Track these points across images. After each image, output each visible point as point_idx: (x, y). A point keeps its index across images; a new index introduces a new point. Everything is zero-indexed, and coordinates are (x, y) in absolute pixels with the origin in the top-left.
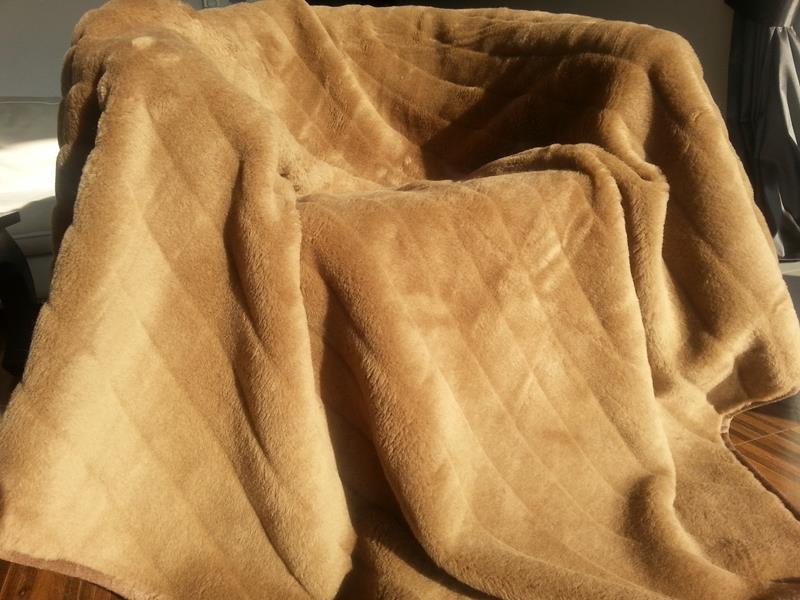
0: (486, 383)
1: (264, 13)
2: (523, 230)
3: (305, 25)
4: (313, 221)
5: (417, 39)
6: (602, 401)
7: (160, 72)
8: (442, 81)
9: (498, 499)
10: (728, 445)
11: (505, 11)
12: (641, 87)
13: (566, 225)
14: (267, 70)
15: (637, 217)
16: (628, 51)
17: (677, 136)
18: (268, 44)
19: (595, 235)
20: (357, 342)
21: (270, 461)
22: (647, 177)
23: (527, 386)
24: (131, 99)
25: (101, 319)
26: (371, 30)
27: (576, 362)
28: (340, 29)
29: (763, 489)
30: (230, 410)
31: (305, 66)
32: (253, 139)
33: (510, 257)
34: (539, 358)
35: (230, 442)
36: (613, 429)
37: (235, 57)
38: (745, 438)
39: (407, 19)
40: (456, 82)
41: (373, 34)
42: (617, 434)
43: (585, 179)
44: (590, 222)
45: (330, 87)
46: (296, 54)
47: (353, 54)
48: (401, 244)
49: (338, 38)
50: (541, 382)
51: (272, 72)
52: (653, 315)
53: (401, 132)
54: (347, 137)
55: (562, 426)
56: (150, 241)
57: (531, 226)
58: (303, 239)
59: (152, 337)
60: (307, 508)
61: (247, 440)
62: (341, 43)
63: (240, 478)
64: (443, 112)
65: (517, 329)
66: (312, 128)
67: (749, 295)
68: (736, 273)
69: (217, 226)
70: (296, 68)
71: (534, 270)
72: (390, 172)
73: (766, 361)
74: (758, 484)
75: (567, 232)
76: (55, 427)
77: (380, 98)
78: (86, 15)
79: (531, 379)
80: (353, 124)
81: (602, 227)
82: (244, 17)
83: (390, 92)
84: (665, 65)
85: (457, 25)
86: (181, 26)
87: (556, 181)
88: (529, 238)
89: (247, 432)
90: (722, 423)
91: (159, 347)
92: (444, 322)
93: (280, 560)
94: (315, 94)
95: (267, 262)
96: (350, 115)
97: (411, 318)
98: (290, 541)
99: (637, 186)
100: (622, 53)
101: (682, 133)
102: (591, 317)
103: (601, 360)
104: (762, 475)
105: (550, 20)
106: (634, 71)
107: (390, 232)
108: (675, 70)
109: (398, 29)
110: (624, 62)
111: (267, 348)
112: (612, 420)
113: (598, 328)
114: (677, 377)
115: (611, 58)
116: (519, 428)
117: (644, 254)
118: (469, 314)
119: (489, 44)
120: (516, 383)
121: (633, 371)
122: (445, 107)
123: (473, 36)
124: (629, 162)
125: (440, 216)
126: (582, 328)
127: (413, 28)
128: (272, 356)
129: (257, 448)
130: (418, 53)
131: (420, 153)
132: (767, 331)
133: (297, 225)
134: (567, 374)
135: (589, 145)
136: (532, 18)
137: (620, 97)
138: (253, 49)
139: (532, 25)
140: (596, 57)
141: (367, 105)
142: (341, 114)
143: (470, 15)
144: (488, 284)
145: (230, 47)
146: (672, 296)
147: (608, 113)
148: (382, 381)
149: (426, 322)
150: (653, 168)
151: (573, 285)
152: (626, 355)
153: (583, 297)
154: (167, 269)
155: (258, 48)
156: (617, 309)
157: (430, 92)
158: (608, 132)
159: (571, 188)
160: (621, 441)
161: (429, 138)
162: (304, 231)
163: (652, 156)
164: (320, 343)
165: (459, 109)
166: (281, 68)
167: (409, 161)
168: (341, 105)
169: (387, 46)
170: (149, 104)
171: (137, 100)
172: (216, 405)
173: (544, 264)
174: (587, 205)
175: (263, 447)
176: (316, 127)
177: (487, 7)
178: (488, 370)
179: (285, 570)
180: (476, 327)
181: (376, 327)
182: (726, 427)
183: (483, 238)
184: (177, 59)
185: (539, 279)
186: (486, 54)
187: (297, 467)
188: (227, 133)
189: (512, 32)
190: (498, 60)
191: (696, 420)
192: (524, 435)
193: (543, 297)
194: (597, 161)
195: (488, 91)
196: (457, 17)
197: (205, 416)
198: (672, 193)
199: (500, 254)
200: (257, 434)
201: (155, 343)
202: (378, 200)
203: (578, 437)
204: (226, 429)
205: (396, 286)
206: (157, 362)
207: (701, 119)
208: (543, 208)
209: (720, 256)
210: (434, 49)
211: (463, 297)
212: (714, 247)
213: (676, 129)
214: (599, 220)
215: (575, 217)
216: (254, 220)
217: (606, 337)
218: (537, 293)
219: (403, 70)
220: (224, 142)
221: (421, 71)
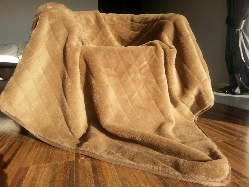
0: (124, 92)
1: (88, 13)
2: (137, 57)
3: (98, 17)
5: (126, 21)
6: (155, 102)
7: (52, 13)
8: (131, 31)
9: (122, 118)
10: (195, 123)
11: (148, 14)
12: (171, 27)
13: (148, 57)
15: (168, 57)
17: (179, 39)
18: (88, 20)
19: (155, 60)
20: (91, 77)
21: (67, 102)
22: (171, 48)
23: (135, 95)
25: (32, 63)
27: (149, 91)
28: (107, 19)
30: (60, 91)
31: (97, 26)
32: (72, 29)
33: (133, 63)
34: (139, 89)
35: (60, 99)
36: (158, 109)
37: (76, 19)
39: (124, 17)
40: (134, 31)
41: (115, 20)
42: (159, 111)
43: (155, 47)
44: (154, 57)
45: (102, 31)
46: (95, 24)
47: (110, 24)
48: (104, 56)
50: (139, 95)
51: (88, 27)
52: (172, 83)
54: (105, 43)
55: (144, 106)
56: (46, 50)
57: (139, 56)
58: (81, 53)
59: (44, 72)
60: (75, 114)
61: (63, 98)
62: (107, 22)
63: (61, 108)
65: (134, 81)
66: (96, 41)
67: (196, 78)
68: (193, 73)
69: (62, 48)
70: (94, 27)
71: (139, 67)
73: (202, 97)
75: (148, 59)
76: (18, 85)
77: (115, 35)
79: (137, 93)
80: (107, 40)
81: (157, 58)
82: (83, 14)
83: (118, 34)
84: (177, 22)
88: (138, 59)
89: (63, 96)
90: (195, 117)
91: (45, 75)
92: (114, 76)
93: (68, 128)
94: (98, 33)
95: (71, 55)
96: (106, 38)
97: (105, 73)
98: (70, 121)
99: (168, 50)
102: (153, 80)
103: (156, 91)
106: (169, 23)
107: (102, 53)
109: (122, 19)
110: (168, 21)
111: (69, 75)
112: (158, 107)
113: (155, 83)
114: (179, 101)
116: (131, 104)
117: (169, 67)
118: (121, 75)
119: (143, 21)
120: (132, 94)
121: (164, 95)
122: (130, 37)
123: (139, 20)
124: (167, 45)
126: (151, 83)
127: (125, 19)
128: (70, 77)
129: (65, 99)
130: (126, 25)
132: (201, 88)
133: (80, 49)
134: (147, 94)
135: (157, 40)
137: (166, 29)
138: (84, 21)
139: (152, 17)
140: (162, 21)
141: (111, 36)
142: (104, 38)
143: (140, 16)
144: (126, 69)
145: (75, 16)
146: (178, 80)
147: (163, 33)
148: (95, 85)
149: (109, 75)
150: (173, 47)
151: (149, 72)
152: (162, 90)
153: (152, 75)
154: (49, 57)
156: (160, 78)
157: (128, 33)
158: (163, 38)
159: (150, 49)
160: (160, 113)
162: (81, 51)
164: (84, 79)
165: (133, 37)
166: (91, 26)
168: (105, 35)
169: (118, 23)
170: (49, 20)
171: (46, 18)
172: (57, 90)
173: (142, 66)
174: (154, 53)
175: (66, 99)
176: (98, 40)
178: (125, 89)
179: (69, 130)
180: (123, 78)
181: (95, 73)
182: (196, 119)
183: (126, 57)
184: (56, 11)
185: (141, 69)
186: (141, 24)
188: (66, 28)
189: (148, 18)
190: (144, 25)
191: (187, 116)
192: (133, 106)
193: (141, 74)
194: (158, 44)
195: (140, 32)
196: (137, 17)
197: (55, 93)
198: (178, 52)
199: (130, 62)
200: (65, 96)
201: (44, 74)
203: (148, 110)
204: (58, 94)
205: (102, 65)
206: (44, 78)
207: (185, 34)
208: (142, 52)
209: (189, 68)
210: (130, 24)
211: (120, 71)
212: (187, 66)
213: (179, 37)
214: (156, 57)
215: (151, 55)
216: (69, 46)
217: (157, 86)
218: (140, 73)
219: (122, 29)
220: (65, 30)
221: (126, 29)
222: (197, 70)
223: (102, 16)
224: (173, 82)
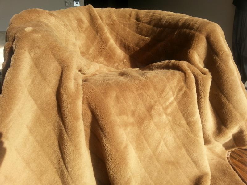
0: (146, 145)
1: (78, 11)
2: (160, 92)
3: (92, 15)
4: (87, 90)
5: (129, 20)
6: (187, 150)
7: (34, 40)
8: (137, 34)
10: (229, 162)
11: (159, 11)
12: (203, 42)
13: (176, 90)
14: (79, 30)
15: (200, 87)
16: (199, 29)
17: (215, 59)
18: (80, 21)
19: (185, 94)
20: (101, 133)
21: (69, 174)
22: (204, 73)
23: (160, 146)
24: (23, 50)
25: (10, 127)
26: (114, 17)
27: (178, 137)
28: (104, 16)
29: (241, 181)
30: (57, 155)
31: (92, 28)
32: (66, 63)
33: (156, 102)
34: (165, 136)
35: (57, 165)
36: (190, 159)
37: (66, 28)
38: (235, 159)
39: (126, 13)
40: (141, 35)
41: (115, 18)
42: (191, 161)
43: (183, 74)
44: (184, 90)
45: (100, 36)
46: (89, 25)
47: (108, 25)
49: (103, 19)
50: (166, 144)
51: (81, 31)
52: (205, 120)
53: (123, 51)
54: (105, 53)
55: (172, 159)
56: (30, 98)
57: (163, 91)
58: (83, 97)
61: (62, 166)
62: (104, 21)
63: (60, 177)
64: (137, 45)
65: (158, 126)
66: (93, 49)
67: (238, 114)
68: (234, 107)
69: (53, 92)
70: (89, 29)
71: (164, 106)
72: (119, 64)
73: (244, 136)
74: (239, 178)
75: (176, 92)
77: (117, 39)
78: (14, 16)
79: (162, 143)
80: (107, 48)
81: (188, 91)
82: (72, 13)
83: (120, 37)
84: (212, 35)
85: (143, 16)
86: (47, 19)
87: (173, 75)
88: (163, 95)
89: (62, 163)
90: (227, 154)
91: (32, 133)
92: (132, 125)
94: (95, 38)
95: (69, 107)
96: (106, 45)
97: (120, 124)
99: (201, 76)
100: (197, 30)
101: (217, 58)
102: (183, 122)
103: (187, 136)
104: (241, 175)
105: (173, 15)
106: (201, 37)
107: (114, 94)
108: (215, 37)
109: (123, 16)
110: (197, 33)
111: (69, 136)
112: (190, 156)
113: (186, 126)
114: (213, 140)
115: (193, 32)
116: (157, 161)
117: (202, 100)
118: (140, 121)
119: (153, 23)
120: (157, 145)
121: (197, 140)
122: (138, 43)
123: (147, 20)
124: (198, 68)
125: (131, 88)
126: (180, 125)
127: (128, 16)
128: (70, 139)
129: (65, 169)
130: (129, 24)
131: (129, 58)
132: (244, 127)
133: (81, 92)
134: (175, 141)
135: (185, 62)
136: (167, 14)
137: (196, 45)
138: (74, 23)
139: (167, 17)
140: (188, 31)
141: (112, 42)
142: (103, 45)
143: (147, 12)
144: (148, 111)
145: (64, 25)
146: (212, 113)
147: (191, 51)
148: (109, 148)
149: (125, 125)
150: (206, 70)
151: (178, 110)
152: (195, 135)
153: (181, 115)
154: (36, 107)
155: (76, 23)
156: (193, 119)
157: (133, 38)
158: (191, 57)
159: (178, 78)
160: (193, 164)
161: (132, 53)
162: (84, 94)
163: (206, 66)
164: (89, 131)
165: (142, 44)
166: (84, 29)
167: (125, 61)
168: (104, 42)
169: (119, 22)
170: (30, 51)
171: (25, 50)
172: (52, 153)
173: (167, 103)
174: (183, 84)
175: (67, 169)
176: (95, 49)
177: (153, 9)
178: (147, 140)
180: (143, 125)
181: (107, 129)
182: (229, 155)
183: (146, 95)
184: (40, 35)
185: (165, 109)
186: (152, 26)
187: (78, 177)
188: (57, 61)
189: (161, 19)
190: (155, 28)
191: (219, 152)
192: (159, 163)
193: (167, 115)
194: (187, 68)
195: (152, 39)
196: (143, 13)
197: (48, 156)
198: (213, 79)
199: (152, 101)
200: (65, 164)
202: (110, 82)
203: (178, 163)
204: (55, 161)
205: (115, 113)
206: (31, 139)
207: (224, 54)
208: (168, 85)
209: (229, 101)
210: (135, 23)
211: (139, 116)
212: (227, 98)
213: (215, 57)
214: (187, 89)
215: (179, 87)
216: (65, 91)
217: (189, 129)
218: (165, 113)
219: (124, 30)
220: (56, 64)
221: (130, 31)
222: (240, 104)
223: (98, 13)
224: (206, 118)
